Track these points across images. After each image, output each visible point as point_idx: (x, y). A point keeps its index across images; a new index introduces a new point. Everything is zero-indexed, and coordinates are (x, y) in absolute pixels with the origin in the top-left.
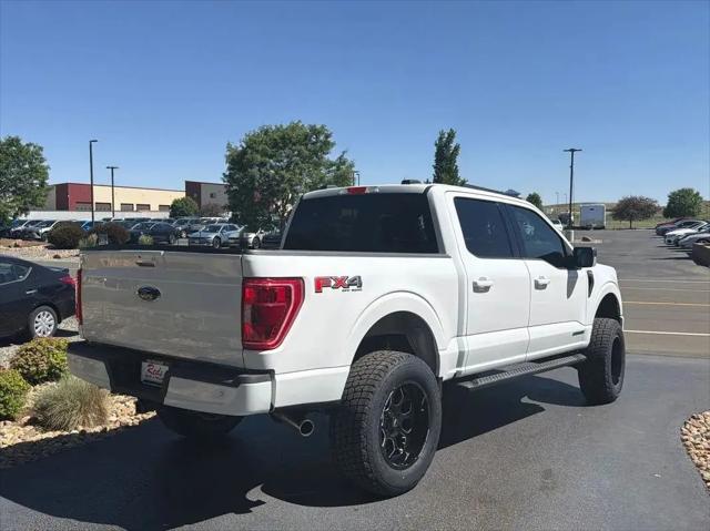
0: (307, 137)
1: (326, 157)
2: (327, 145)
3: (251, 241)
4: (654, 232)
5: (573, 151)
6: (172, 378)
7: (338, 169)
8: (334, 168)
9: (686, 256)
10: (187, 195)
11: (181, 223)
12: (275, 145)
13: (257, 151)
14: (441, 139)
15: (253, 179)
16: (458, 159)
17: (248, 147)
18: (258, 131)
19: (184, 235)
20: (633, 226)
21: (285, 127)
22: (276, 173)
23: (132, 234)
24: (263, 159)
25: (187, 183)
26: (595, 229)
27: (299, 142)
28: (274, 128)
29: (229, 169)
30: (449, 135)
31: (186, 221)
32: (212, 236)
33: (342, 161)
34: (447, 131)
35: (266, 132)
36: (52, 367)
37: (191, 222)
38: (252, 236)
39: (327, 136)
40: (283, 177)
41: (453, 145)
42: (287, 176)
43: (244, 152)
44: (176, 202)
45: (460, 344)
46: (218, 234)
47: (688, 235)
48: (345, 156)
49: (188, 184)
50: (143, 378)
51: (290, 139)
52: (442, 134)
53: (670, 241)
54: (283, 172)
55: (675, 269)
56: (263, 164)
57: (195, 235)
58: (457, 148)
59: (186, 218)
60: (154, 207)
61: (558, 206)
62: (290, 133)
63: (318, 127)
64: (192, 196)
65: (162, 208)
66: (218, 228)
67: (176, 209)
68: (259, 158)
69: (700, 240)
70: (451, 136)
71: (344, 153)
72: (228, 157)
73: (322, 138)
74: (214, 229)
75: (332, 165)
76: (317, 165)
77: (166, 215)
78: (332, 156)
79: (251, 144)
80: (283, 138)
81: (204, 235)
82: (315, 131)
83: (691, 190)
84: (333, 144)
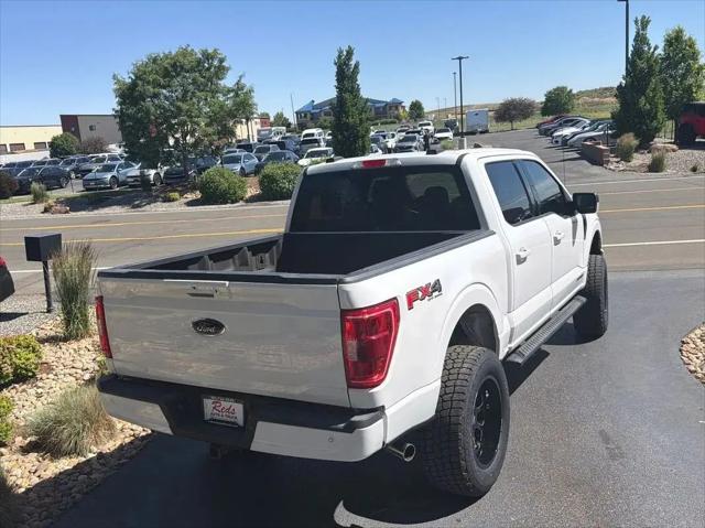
0: (199, 62)
1: (222, 83)
2: (221, 71)
3: (152, 177)
4: (536, 132)
5: (460, 58)
6: (260, 424)
7: (237, 95)
8: (232, 94)
9: (577, 156)
10: (64, 131)
11: (68, 163)
12: (166, 74)
13: (148, 83)
14: (340, 57)
15: (148, 112)
16: (360, 78)
17: (136, 77)
18: (145, 60)
19: (73, 175)
20: (514, 127)
21: (173, 53)
22: (171, 104)
23: (20, 181)
24: (156, 90)
25: (62, 117)
26: (481, 133)
27: (192, 70)
28: (162, 55)
29: (120, 104)
30: (348, 52)
31: (73, 161)
32: (108, 176)
33: (239, 87)
34: (345, 48)
35: (155, 60)
36: (17, 368)
37: (79, 161)
38: (152, 172)
39: (221, 61)
40: (179, 108)
41: (353, 63)
42: (185, 107)
43: (134, 85)
44: (55, 139)
45: (511, 321)
46: (115, 173)
47: (575, 134)
48: (243, 81)
49: (64, 118)
50: (208, 416)
51: (182, 67)
52: (341, 52)
53: (557, 142)
54: (179, 104)
55: (573, 172)
56: (156, 96)
57: (89, 176)
58: (356, 66)
59: (72, 158)
60: (30, 146)
61: (439, 111)
62: (181, 59)
63: (210, 51)
64: (69, 130)
65: (39, 146)
66: (114, 167)
67: (56, 147)
68: (150, 89)
69: (586, 139)
70: (350, 53)
71: (241, 77)
72: (115, 90)
73: (216, 63)
74: (108, 169)
75: (229, 91)
76: (214, 92)
77: (45, 154)
78: (228, 81)
79: (140, 76)
80: (174, 66)
81: (99, 175)
82: (208, 57)
83: (564, 88)
84: (228, 69)
